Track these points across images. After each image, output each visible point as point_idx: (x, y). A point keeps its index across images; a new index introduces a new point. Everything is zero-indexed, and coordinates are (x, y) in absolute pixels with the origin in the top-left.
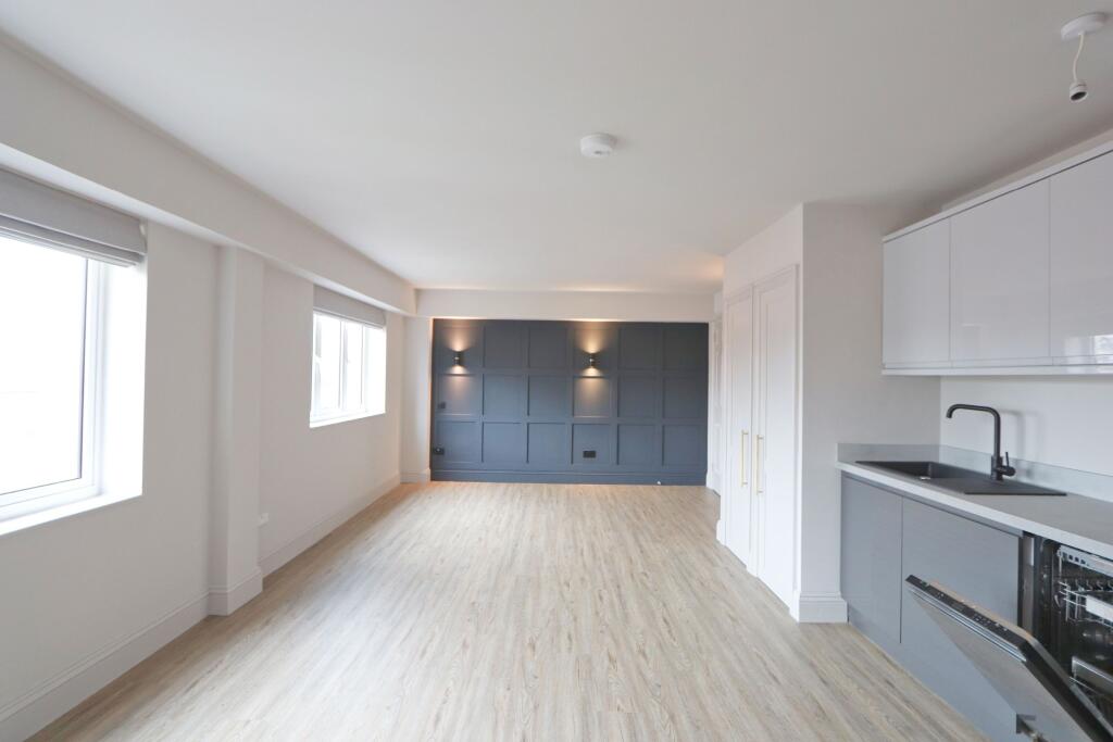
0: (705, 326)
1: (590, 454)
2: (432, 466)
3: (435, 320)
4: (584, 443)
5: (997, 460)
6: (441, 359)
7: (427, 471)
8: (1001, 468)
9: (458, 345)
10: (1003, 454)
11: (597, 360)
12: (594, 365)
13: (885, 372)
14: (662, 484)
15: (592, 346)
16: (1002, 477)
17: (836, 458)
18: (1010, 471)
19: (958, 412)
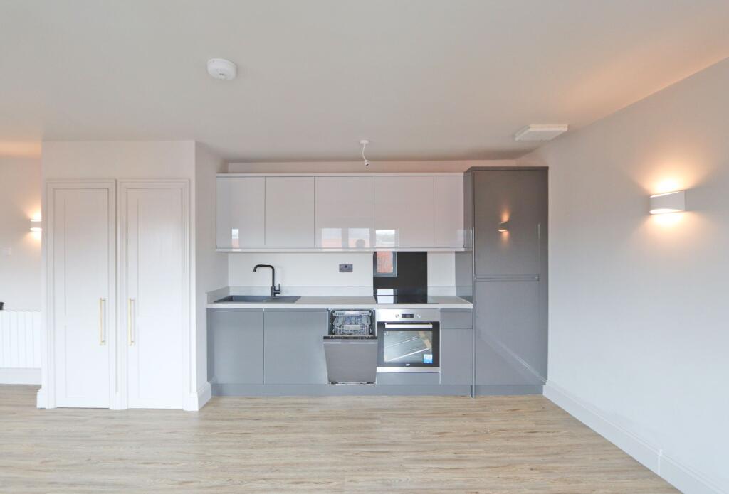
5: (273, 288)
8: (275, 291)
10: (277, 286)
13: (217, 250)
16: (276, 295)
17: (206, 302)
18: (278, 291)
19: (258, 269)
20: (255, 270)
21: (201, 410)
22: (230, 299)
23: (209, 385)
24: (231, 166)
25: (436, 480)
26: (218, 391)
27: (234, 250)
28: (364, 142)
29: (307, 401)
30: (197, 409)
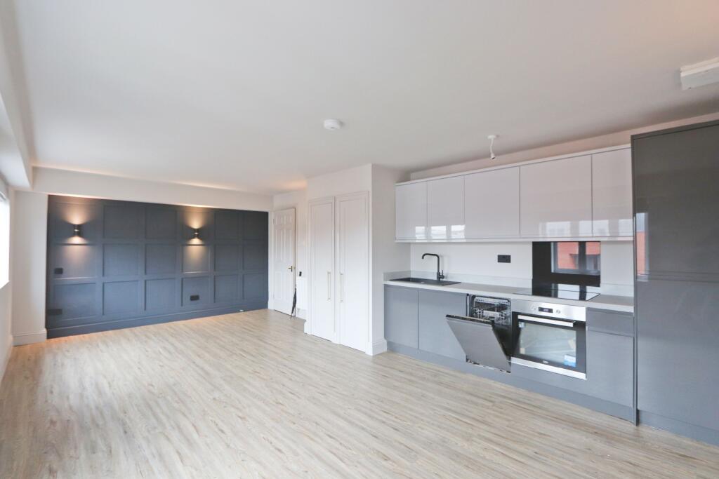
0: (266, 214)
1: (194, 298)
2: (47, 326)
3: (50, 197)
4: (190, 290)
5: (438, 274)
6: (57, 230)
7: (45, 331)
8: (440, 276)
9: (76, 218)
10: (440, 271)
11: (200, 233)
12: (198, 237)
13: (396, 241)
14: (244, 311)
15: (196, 224)
16: (440, 280)
17: (382, 279)
18: (443, 277)
19: (426, 256)
20: (423, 258)
21: (373, 356)
22: (408, 280)
23: (385, 341)
24: (413, 175)
25: (487, 458)
26: (392, 347)
27: (417, 241)
28: (491, 137)
29: (447, 371)
30: (372, 355)
